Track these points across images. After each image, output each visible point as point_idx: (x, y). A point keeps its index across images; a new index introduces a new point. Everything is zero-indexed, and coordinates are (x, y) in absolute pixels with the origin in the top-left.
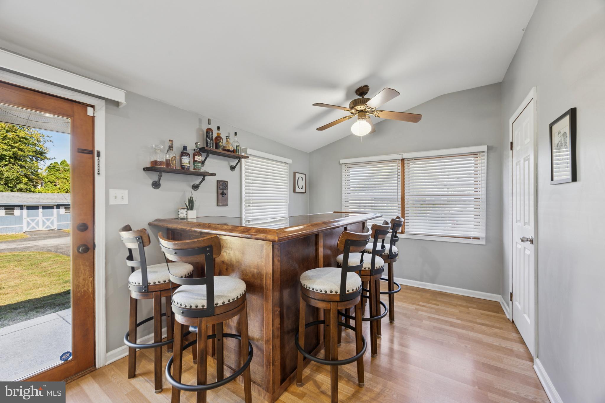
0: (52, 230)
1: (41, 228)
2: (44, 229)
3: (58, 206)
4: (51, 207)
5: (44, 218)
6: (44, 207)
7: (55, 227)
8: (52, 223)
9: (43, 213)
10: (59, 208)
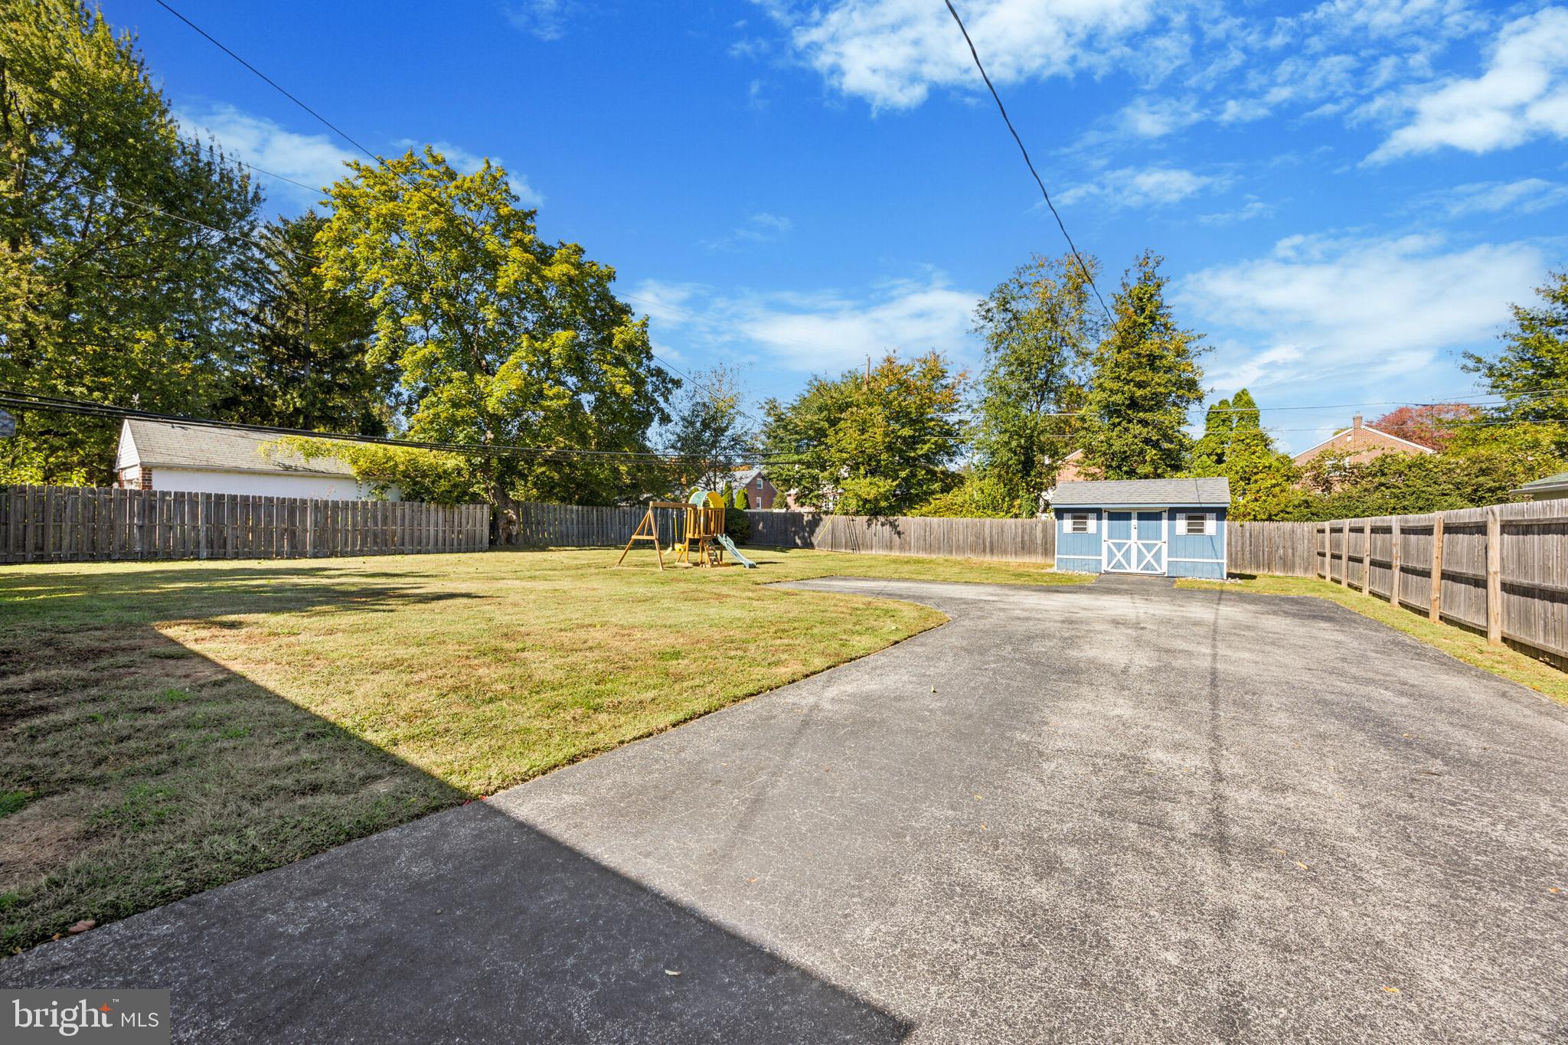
0: (1157, 576)
1: (1133, 568)
2: (1139, 571)
3: (1173, 513)
4: (1156, 516)
5: (1139, 542)
6: (1144, 516)
7: (1164, 569)
8: (1157, 557)
9: (1139, 529)
10: (1175, 519)
